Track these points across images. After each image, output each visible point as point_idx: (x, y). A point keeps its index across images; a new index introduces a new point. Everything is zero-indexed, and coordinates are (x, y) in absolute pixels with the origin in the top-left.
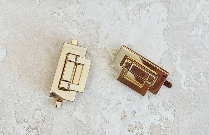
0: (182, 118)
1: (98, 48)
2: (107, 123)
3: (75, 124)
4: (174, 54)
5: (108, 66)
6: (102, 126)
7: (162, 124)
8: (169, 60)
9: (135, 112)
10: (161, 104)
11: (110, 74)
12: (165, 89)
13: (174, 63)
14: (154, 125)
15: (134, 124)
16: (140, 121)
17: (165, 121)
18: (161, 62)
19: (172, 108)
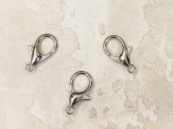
0: (166, 119)
1: (62, 28)
2: (73, 123)
3: (32, 123)
4: (157, 37)
5: (74, 50)
6: (66, 126)
7: (141, 125)
8: (151, 44)
9: (107, 109)
10: (140, 100)
11: (76, 61)
12: (146, 81)
13: (158, 49)
14: (131, 126)
15: (106, 124)
16: (114, 121)
17: (145, 121)
18: (141, 46)
19: (154, 105)
